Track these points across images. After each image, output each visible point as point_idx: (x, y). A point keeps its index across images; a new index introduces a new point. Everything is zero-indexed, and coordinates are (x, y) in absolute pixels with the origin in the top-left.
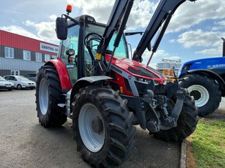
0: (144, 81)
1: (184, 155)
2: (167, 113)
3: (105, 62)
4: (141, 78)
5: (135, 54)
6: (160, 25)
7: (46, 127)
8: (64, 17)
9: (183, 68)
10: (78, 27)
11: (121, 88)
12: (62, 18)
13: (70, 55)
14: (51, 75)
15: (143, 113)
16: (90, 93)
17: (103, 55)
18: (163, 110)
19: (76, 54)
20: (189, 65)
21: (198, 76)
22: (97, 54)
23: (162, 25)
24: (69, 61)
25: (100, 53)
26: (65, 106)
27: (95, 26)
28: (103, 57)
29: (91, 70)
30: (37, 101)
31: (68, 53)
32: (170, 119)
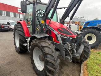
0: (65, 36)
1: (82, 71)
3: (46, 25)
4: (64, 35)
5: (61, 20)
6: (75, 5)
9: (85, 24)
10: (32, 5)
11: (54, 39)
13: (28, 21)
14: (19, 29)
15: (64, 52)
16: (37, 43)
17: (45, 21)
18: (74, 51)
19: (31, 20)
20: (88, 23)
21: (92, 29)
22: (42, 21)
23: (77, 5)
24: (28, 24)
25: (43, 20)
26: (27, 46)
27: (41, 5)
28: (45, 22)
29: (39, 29)
30: (14, 41)
31: (27, 20)
32: (77, 55)
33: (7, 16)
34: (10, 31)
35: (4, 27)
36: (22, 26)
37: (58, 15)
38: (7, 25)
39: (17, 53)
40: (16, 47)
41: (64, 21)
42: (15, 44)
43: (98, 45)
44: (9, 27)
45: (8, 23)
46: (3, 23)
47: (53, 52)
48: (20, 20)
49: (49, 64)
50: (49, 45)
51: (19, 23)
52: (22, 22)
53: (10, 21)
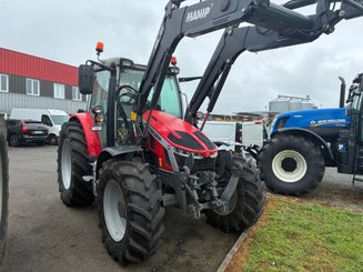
0: (185, 153)
2: (216, 194)
3: (141, 124)
4: (181, 149)
7: (68, 206)
8: (89, 64)
10: (107, 74)
11: (160, 159)
12: (86, 65)
13: (96, 114)
14: (74, 135)
16: (112, 168)
17: (140, 114)
21: (291, 137)
22: (132, 113)
24: (96, 121)
25: (135, 112)
26: (91, 180)
28: (139, 117)
29: (123, 134)
30: (59, 171)
31: (94, 112)
32: (219, 202)
33: (42, 95)
34: (49, 144)
35: (29, 132)
36: (82, 127)
37: (183, 97)
38: (42, 125)
39: (64, 207)
40: (62, 189)
41: (194, 115)
42: (60, 180)
43: (314, 187)
44: (46, 131)
45: (46, 119)
46: (27, 119)
47: (147, 189)
48: (80, 111)
49: (135, 216)
50: (141, 172)
51: (74, 119)
52: (82, 116)
53: (52, 113)
